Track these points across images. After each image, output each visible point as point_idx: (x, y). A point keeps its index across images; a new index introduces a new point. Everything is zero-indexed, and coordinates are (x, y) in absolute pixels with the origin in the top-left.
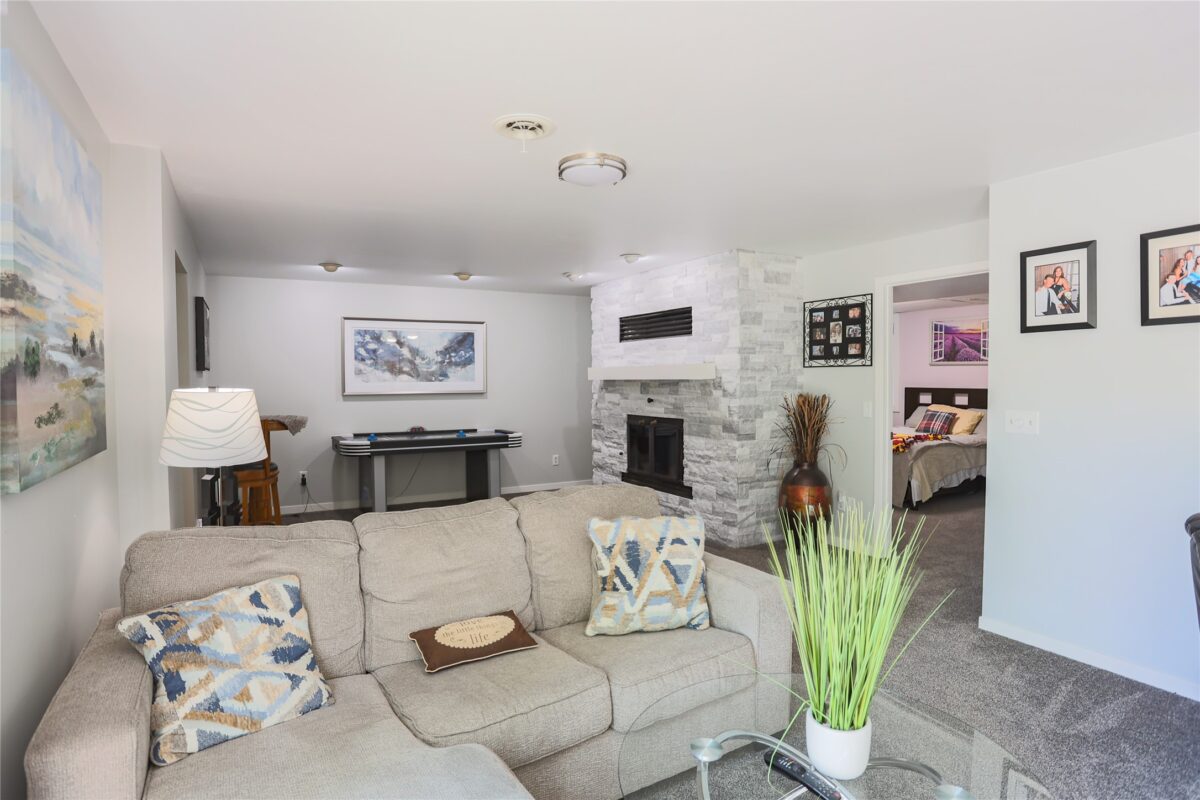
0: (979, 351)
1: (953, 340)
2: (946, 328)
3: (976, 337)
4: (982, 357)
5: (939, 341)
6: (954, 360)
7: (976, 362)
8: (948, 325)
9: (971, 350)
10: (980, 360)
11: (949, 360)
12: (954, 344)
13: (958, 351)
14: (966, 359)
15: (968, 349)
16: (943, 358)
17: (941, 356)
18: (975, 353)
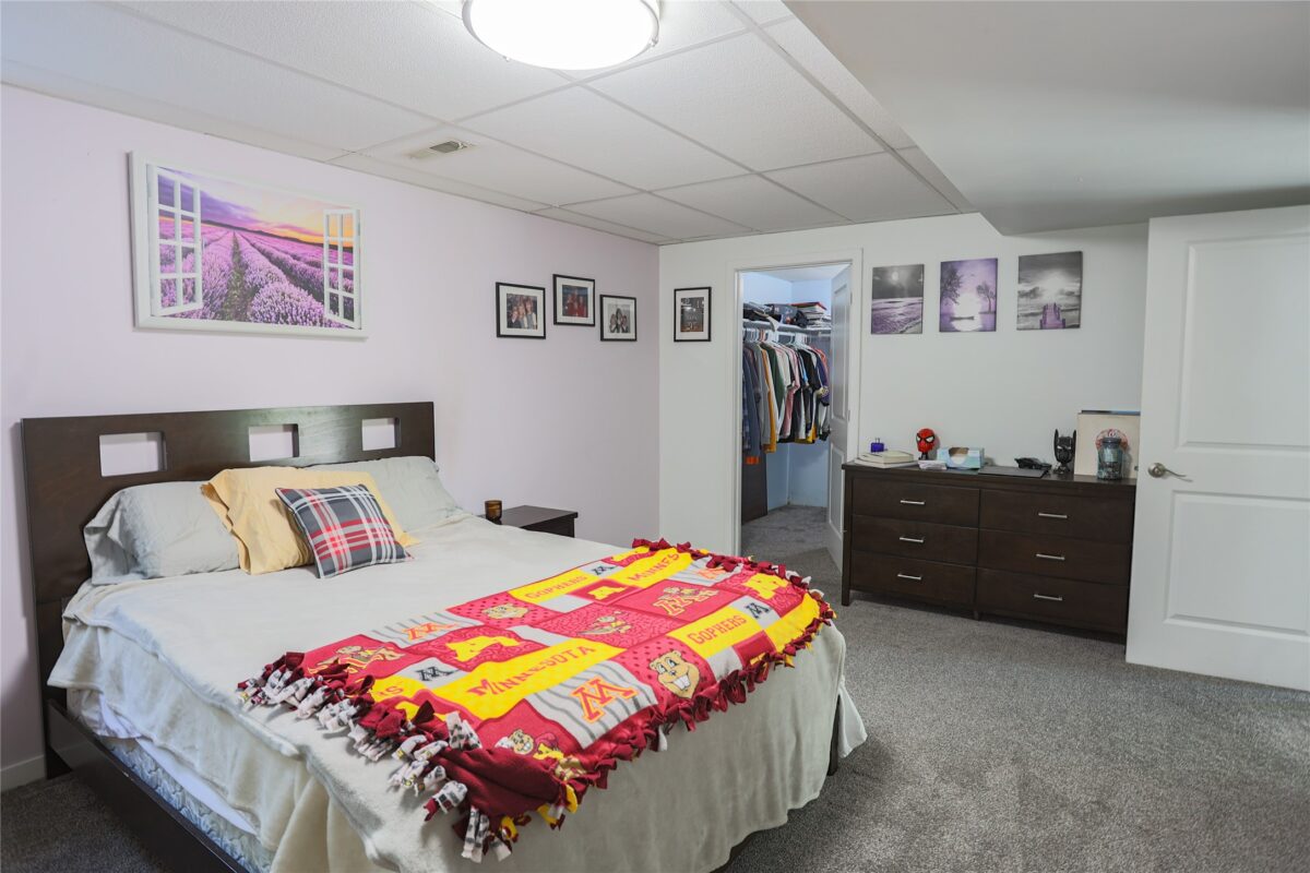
0: (319, 297)
1: (236, 252)
2: (207, 202)
3: (309, 253)
4: (328, 315)
5: (179, 243)
6: (240, 316)
7: (308, 329)
8: (217, 194)
9: (295, 291)
10: (322, 322)
11: (222, 316)
12: (241, 266)
13: (256, 290)
14: (282, 318)
15: (286, 286)
16: (199, 304)
17: (191, 298)
18: (305, 300)
